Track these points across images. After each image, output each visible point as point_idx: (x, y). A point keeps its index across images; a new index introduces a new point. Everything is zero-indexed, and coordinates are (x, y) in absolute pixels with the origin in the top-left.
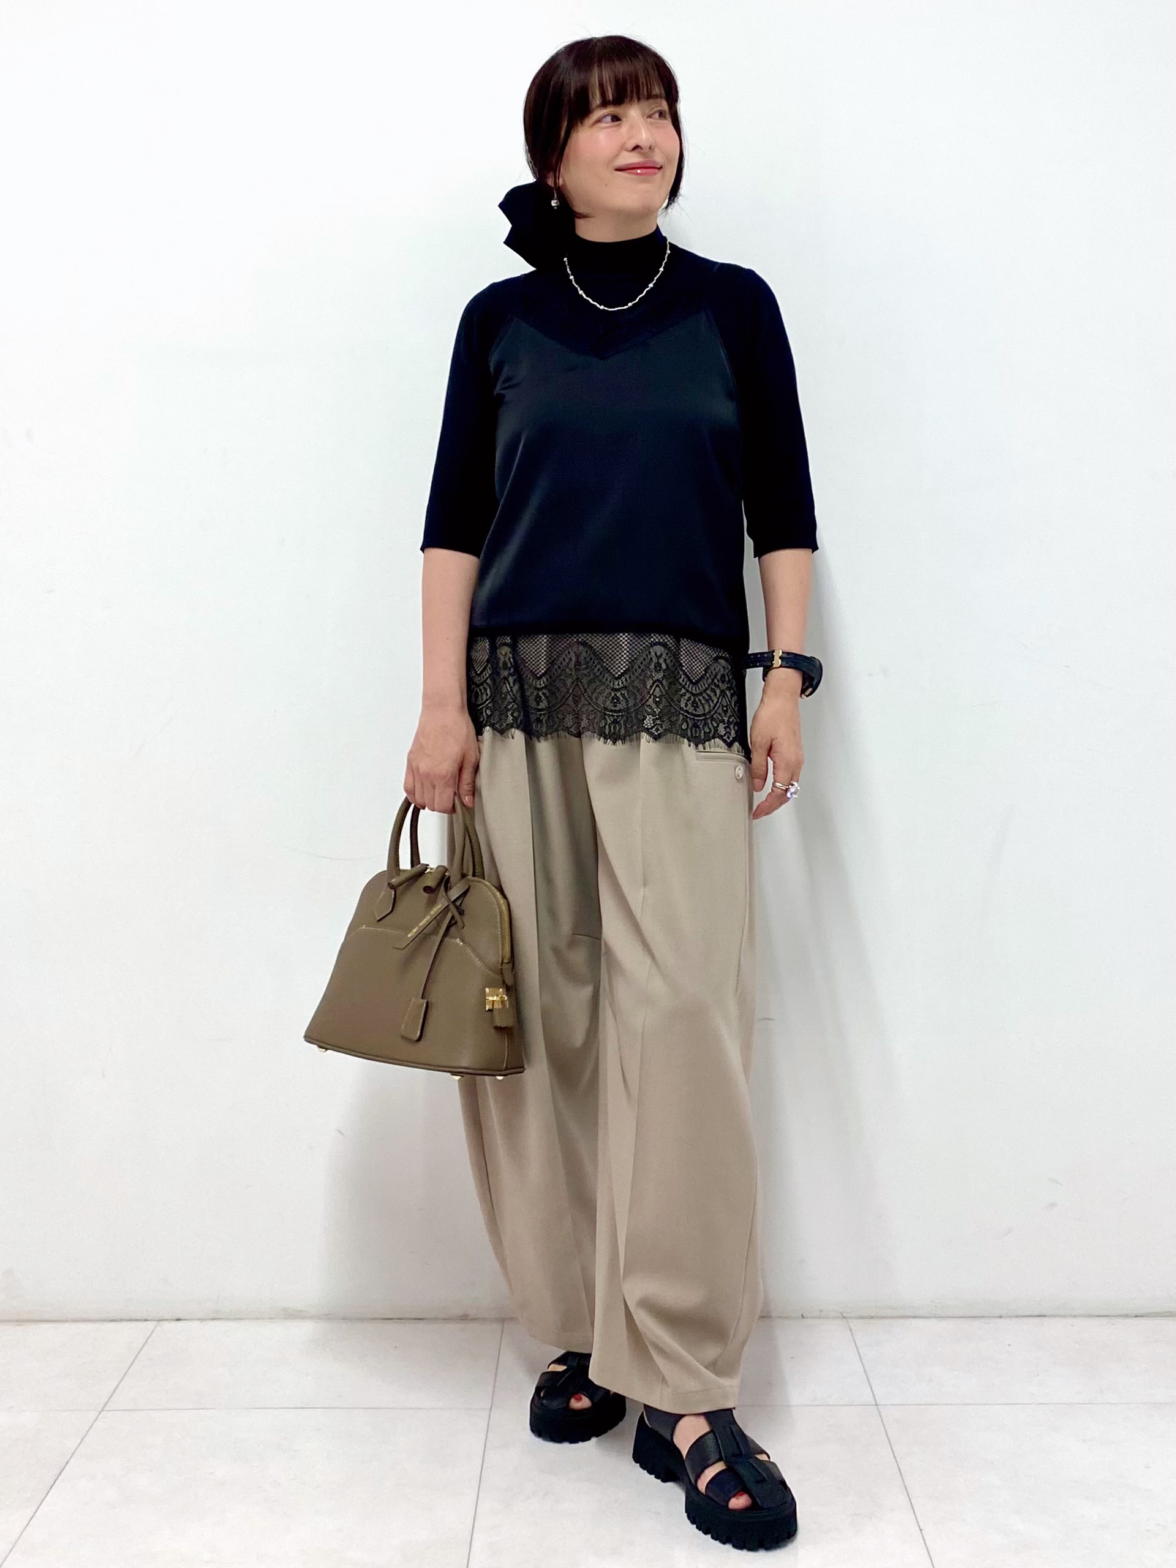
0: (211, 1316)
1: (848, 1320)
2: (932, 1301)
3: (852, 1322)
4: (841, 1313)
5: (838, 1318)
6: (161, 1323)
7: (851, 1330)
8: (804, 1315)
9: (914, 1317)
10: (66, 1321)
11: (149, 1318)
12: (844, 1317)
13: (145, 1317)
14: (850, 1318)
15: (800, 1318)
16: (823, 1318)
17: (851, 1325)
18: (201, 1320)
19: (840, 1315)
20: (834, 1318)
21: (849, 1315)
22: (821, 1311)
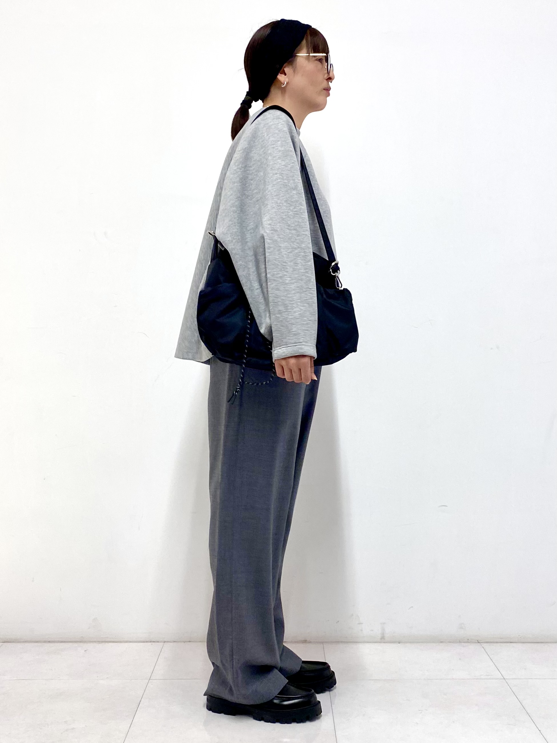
0: (188, 641)
1: (481, 644)
2: (519, 635)
4: (478, 641)
5: (476, 642)
6: (165, 643)
7: (483, 648)
8: (461, 641)
9: (511, 642)
10: (121, 642)
11: (159, 641)
12: (479, 642)
13: (157, 641)
14: (482, 642)
15: (457, 642)
16: (469, 642)
17: (483, 645)
18: (184, 642)
19: (477, 641)
20: (474, 642)
22: (468, 639)
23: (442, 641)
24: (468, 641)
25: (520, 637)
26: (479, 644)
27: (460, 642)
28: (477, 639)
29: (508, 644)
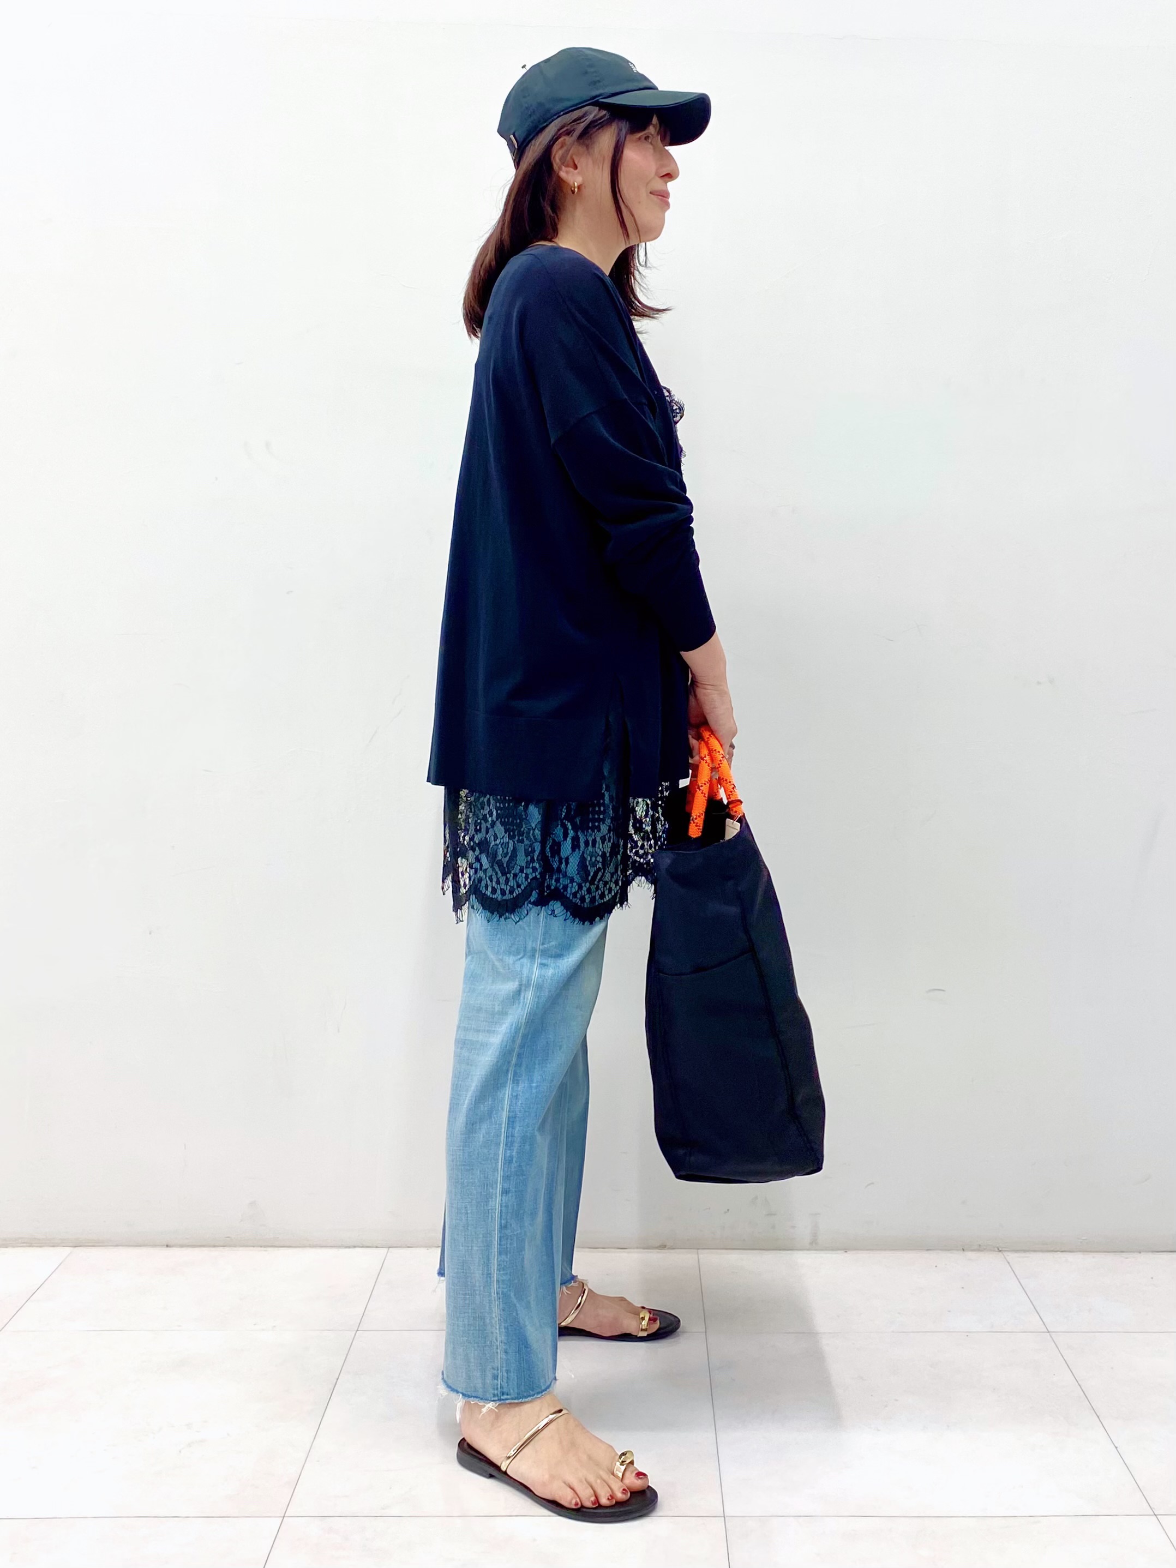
1: (1004, 1253)
3: (1008, 1255)
4: (998, 1249)
5: (994, 1251)
6: (393, 1249)
7: (1009, 1263)
8: (965, 1246)
9: (1062, 1252)
11: (382, 1245)
12: (1000, 1251)
13: (378, 1244)
14: (1006, 1251)
15: (958, 1250)
16: (982, 1251)
17: (1008, 1258)
19: (997, 1250)
20: (991, 1250)
21: (1006, 1249)
22: (980, 1245)
23: (929, 1248)
24: (980, 1249)
25: (1081, 1242)
26: (1000, 1253)
27: (963, 1250)
28: (998, 1246)
29: (1060, 1254)
